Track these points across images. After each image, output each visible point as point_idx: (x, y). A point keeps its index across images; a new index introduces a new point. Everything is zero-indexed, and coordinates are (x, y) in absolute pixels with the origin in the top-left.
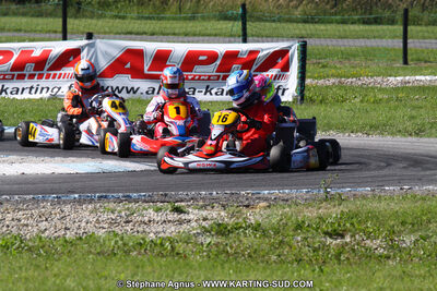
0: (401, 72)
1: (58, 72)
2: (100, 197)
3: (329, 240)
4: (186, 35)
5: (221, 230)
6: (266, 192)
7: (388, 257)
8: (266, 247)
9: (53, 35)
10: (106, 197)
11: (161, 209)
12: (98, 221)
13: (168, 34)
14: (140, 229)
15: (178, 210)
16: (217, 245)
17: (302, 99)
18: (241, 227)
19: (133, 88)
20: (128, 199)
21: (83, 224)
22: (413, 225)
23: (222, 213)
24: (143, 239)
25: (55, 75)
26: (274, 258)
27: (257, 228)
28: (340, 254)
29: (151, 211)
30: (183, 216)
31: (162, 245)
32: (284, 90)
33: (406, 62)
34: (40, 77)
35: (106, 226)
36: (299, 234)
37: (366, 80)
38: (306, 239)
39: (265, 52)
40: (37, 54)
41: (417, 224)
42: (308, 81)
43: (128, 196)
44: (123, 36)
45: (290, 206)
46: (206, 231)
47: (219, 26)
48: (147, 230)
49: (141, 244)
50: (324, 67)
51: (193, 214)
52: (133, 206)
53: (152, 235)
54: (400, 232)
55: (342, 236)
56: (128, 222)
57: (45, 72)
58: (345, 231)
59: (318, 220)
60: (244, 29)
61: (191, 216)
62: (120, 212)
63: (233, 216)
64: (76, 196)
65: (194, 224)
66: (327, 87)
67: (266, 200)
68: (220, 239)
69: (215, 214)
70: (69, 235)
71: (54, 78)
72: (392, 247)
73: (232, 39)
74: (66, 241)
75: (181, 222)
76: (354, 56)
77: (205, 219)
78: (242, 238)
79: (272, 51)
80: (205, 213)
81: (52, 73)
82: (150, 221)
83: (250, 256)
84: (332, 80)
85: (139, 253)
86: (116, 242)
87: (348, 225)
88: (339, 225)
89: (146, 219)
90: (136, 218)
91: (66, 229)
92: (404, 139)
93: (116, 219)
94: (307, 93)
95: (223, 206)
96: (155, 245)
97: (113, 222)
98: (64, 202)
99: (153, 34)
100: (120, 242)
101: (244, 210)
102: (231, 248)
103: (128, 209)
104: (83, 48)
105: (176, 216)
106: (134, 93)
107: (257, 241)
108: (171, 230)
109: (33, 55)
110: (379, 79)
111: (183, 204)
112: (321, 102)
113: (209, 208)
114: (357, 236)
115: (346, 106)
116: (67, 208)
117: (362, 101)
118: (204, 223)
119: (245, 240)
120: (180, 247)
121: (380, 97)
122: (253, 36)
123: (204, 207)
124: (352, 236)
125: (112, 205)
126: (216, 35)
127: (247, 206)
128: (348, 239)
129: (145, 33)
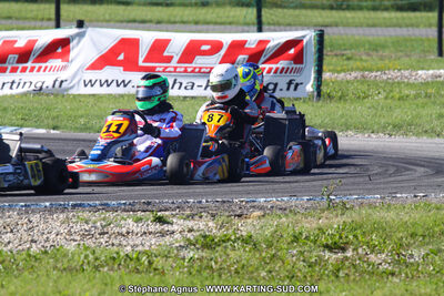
0: (434, 65)
1: (44, 65)
2: (74, 206)
3: (327, 254)
4: (197, 23)
5: (208, 243)
6: (262, 200)
7: (393, 274)
8: (255, 262)
9: (45, 23)
10: (80, 205)
11: (141, 219)
12: (70, 233)
13: (175, 23)
14: (116, 242)
15: (160, 220)
16: (201, 259)
17: (319, 95)
18: (229, 240)
19: (123, 81)
20: (106, 207)
21: (53, 236)
22: (424, 236)
23: (211, 224)
24: (117, 253)
25: (40, 68)
26: (263, 274)
27: (247, 240)
28: (338, 270)
29: (130, 221)
30: (166, 227)
31: (138, 259)
32: (297, 85)
33: (440, 54)
34: (24, 70)
35: (78, 238)
36: (295, 247)
37: (393, 74)
38: (301, 253)
39: (276, 42)
40: (21, 44)
41: (428, 236)
42: (326, 75)
43: (106, 204)
44: (125, 24)
45: (286, 215)
46: (190, 243)
47: (232, 14)
48: (124, 243)
49: (114, 259)
50: (348, 59)
51: (178, 224)
52: (111, 215)
53: (129, 248)
54: (409, 245)
55: (344, 250)
56: (103, 233)
57: (29, 65)
58: (347, 243)
59: (317, 232)
60: (259, 16)
61: (175, 227)
62: (95, 222)
63: (222, 227)
64: (48, 204)
65: (177, 236)
66: (348, 82)
67: (261, 208)
68: (205, 254)
69: (201, 225)
70: (35, 249)
71: (39, 70)
72: (398, 262)
73: (246, 28)
74: (29, 255)
75: (163, 234)
76: (384, 47)
77: (190, 231)
78: (229, 251)
79: (284, 40)
80: (190, 224)
81: (37, 65)
82: (128, 233)
83: (237, 272)
84: (354, 74)
85: (112, 269)
86: (86, 257)
87: (351, 237)
88: (341, 238)
89: (124, 230)
90: (113, 229)
91: (32, 241)
92: (430, 140)
93: (90, 230)
94: (324, 89)
95: (213, 216)
96: (131, 260)
97: (86, 234)
98: (33, 211)
99: (159, 22)
100: (91, 257)
101: (236, 220)
102: (216, 263)
103: (104, 219)
104: (73, 37)
105: (158, 227)
106: (125, 86)
107: (246, 256)
108: (152, 243)
109: (16, 45)
110: (406, 73)
111: (167, 213)
112: (340, 98)
113: (196, 218)
114: (360, 250)
115: (368, 102)
116: (35, 218)
117: (386, 98)
118: (189, 235)
119: (232, 254)
120: (159, 262)
121: (407, 92)
122: (269, 24)
123: (191, 217)
124: (354, 250)
125: (86, 215)
126: (230, 23)
127: (239, 216)
128: (349, 254)
129: (151, 21)
